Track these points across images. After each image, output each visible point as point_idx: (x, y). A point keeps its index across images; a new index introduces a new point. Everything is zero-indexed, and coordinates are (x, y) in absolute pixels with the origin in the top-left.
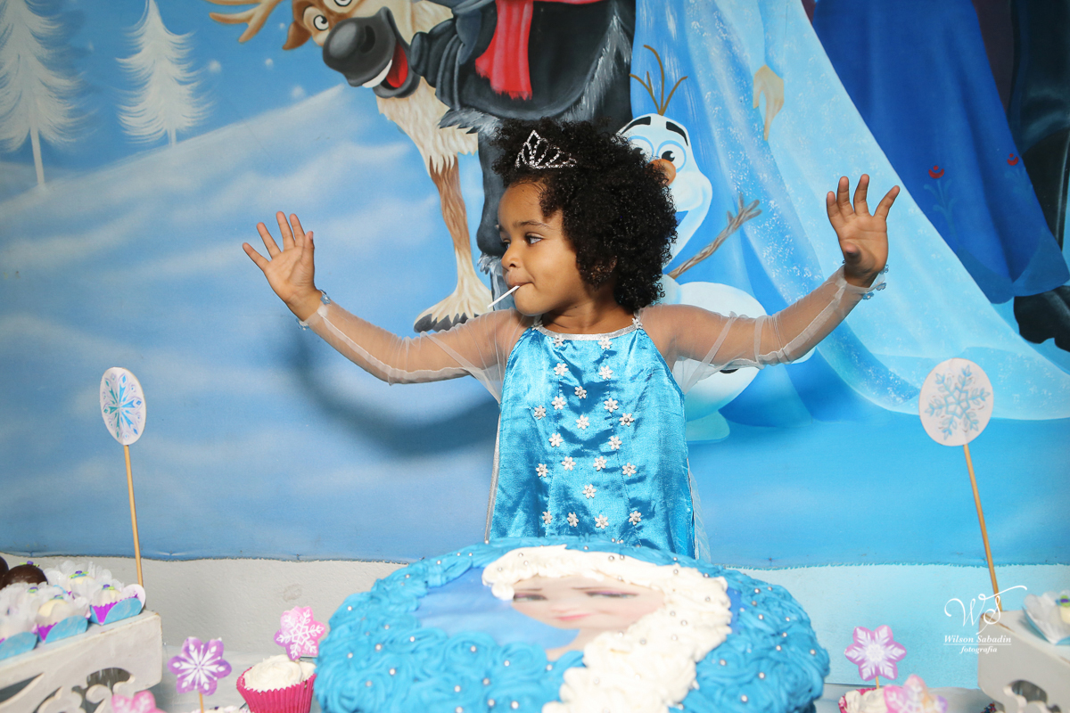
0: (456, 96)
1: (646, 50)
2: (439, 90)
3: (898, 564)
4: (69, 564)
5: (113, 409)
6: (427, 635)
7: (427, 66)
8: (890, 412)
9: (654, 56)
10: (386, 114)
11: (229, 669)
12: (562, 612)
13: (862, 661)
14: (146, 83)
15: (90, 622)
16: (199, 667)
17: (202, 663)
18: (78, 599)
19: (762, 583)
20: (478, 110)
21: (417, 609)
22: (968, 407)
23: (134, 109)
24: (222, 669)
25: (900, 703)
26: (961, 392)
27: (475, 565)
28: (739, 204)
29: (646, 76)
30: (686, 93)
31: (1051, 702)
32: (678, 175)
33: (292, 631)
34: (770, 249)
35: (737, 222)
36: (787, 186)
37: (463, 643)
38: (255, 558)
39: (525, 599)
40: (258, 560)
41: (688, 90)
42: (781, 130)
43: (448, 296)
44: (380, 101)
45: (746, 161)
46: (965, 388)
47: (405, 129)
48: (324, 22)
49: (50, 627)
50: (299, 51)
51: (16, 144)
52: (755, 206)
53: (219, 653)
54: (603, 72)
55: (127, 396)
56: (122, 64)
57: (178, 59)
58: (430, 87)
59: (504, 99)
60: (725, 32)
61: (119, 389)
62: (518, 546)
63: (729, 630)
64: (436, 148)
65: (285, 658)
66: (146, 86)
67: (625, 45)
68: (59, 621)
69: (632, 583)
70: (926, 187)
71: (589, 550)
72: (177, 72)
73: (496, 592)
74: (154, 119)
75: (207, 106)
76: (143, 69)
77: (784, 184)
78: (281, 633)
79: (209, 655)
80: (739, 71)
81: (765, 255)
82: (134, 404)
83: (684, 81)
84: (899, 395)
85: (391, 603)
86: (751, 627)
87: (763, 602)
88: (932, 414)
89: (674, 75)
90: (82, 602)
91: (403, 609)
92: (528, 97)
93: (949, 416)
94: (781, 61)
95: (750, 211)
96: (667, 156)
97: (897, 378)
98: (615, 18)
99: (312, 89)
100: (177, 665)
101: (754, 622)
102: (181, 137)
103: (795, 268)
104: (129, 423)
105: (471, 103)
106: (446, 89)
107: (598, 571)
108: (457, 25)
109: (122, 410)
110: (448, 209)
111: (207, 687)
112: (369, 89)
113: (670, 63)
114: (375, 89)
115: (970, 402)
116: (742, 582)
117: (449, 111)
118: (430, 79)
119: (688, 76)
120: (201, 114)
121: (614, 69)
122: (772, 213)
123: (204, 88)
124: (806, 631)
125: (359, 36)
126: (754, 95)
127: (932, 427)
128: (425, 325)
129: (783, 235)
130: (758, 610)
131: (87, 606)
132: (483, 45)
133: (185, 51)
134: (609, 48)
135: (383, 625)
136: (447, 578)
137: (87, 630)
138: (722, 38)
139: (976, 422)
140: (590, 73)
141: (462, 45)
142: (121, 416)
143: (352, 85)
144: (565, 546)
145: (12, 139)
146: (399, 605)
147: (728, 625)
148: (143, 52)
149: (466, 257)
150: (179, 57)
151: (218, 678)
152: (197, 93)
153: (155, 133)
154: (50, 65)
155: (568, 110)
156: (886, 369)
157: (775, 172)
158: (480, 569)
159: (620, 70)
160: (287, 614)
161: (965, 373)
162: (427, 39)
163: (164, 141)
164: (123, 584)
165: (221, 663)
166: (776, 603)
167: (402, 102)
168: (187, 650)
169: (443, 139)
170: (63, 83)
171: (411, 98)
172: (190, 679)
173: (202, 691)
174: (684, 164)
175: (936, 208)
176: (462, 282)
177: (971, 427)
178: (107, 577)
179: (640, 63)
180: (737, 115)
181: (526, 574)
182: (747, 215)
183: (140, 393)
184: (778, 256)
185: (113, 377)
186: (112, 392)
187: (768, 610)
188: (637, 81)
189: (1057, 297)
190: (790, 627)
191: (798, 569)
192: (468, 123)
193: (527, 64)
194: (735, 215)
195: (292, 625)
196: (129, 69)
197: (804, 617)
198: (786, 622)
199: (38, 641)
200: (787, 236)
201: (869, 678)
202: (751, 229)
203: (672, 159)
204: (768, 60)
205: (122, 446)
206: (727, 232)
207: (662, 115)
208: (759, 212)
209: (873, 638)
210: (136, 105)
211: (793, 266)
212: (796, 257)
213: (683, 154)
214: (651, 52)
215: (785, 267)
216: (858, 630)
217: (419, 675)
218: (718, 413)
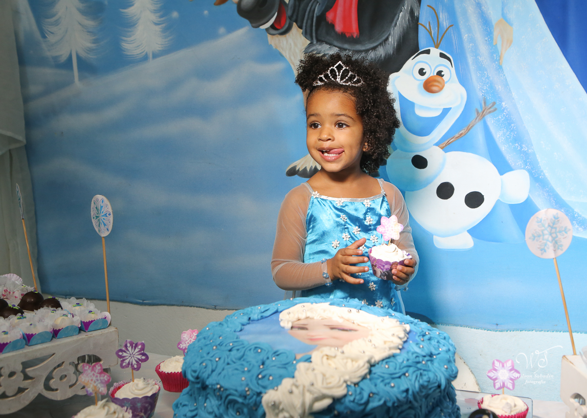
0: (314, 35)
1: (429, 8)
2: (304, 31)
4: (73, 300)
5: (97, 217)
7: (297, 17)
9: (433, 12)
10: (273, 45)
11: (147, 358)
12: (312, 336)
13: (496, 379)
14: (136, 24)
15: (80, 329)
16: (132, 356)
17: (134, 354)
18: (75, 317)
20: (327, 43)
22: (557, 237)
23: (128, 39)
24: (144, 357)
26: (552, 228)
27: (278, 310)
28: (483, 104)
29: (428, 24)
30: (452, 35)
32: (445, 85)
33: (186, 342)
34: (501, 133)
35: (481, 115)
36: (513, 94)
37: (256, 348)
38: (191, 306)
39: (297, 329)
40: (193, 308)
41: (454, 33)
42: (511, 58)
44: (269, 37)
45: (488, 78)
46: (555, 226)
47: (284, 54)
49: (59, 330)
50: (223, 6)
51: (64, 58)
52: (493, 106)
53: (143, 349)
54: (402, 21)
55: (104, 210)
56: (123, 13)
57: (155, 10)
58: (299, 29)
59: (343, 37)
61: (100, 207)
63: (398, 351)
66: (136, 26)
67: (416, 5)
68: (64, 328)
69: (358, 325)
72: (153, 17)
73: (282, 324)
74: (140, 45)
75: (170, 38)
76: (135, 16)
77: (511, 93)
78: (181, 343)
79: (137, 350)
80: (486, 22)
81: (499, 136)
82: (107, 215)
83: (451, 28)
84: (581, 226)
85: (227, 327)
88: (534, 239)
89: (445, 23)
90: (77, 320)
91: (233, 330)
92: (357, 36)
93: (545, 241)
94: (512, 16)
95: (490, 108)
96: (440, 73)
99: (231, 29)
100: (120, 353)
101: (415, 348)
102: (155, 56)
103: (517, 145)
104: (105, 225)
105: (323, 39)
106: (308, 31)
109: (101, 218)
111: (135, 366)
112: (263, 29)
113: (443, 17)
114: (267, 30)
115: (558, 234)
117: (310, 44)
118: (299, 24)
119: (454, 24)
120: (166, 43)
121: (409, 20)
122: (503, 110)
123: (169, 28)
126: (495, 38)
127: (533, 247)
128: (292, 172)
129: (510, 124)
130: (422, 343)
131: (80, 321)
132: (330, 5)
133: (159, 5)
134: (406, 7)
135: (219, 337)
136: (262, 316)
137: (79, 334)
139: (562, 246)
140: (394, 22)
141: (318, 4)
142: (101, 221)
143: (253, 27)
145: (61, 55)
146: (231, 328)
147: (400, 349)
148: (135, 5)
150: (155, 9)
151: (142, 362)
152: (165, 30)
153: (141, 53)
154: (83, 13)
155: (380, 44)
157: (506, 85)
159: (412, 21)
160: (185, 333)
161: (555, 218)
163: (145, 58)
164: (100, 311)
165: (144, 354)
166: (437, 341)
167: (282, 38)
168: (126, 346)
170: (90, 23)
171: (287, 35)
172: (127, 361)
173: (133, 369)
174: (450, 79)
177: (558, 249)
178: (92, 307)
179: (424, 16)
180: (483, 49)
182: (488, 111)
183: (110, 210)
184: (506, 137)
185: (97, 200)
186: (97, 208)
187: (429, 343)
188: (423, 27)
190: (439, 354)
191: (515, 332)
192: (320, 51)
193: (356, 16)
194: (480, 111)
195: (187, 339)
196: (127, 15)
198: (438, 351)
199: (53, 337)
200: (512, 125)
201: (499, 389)
202: (490, 120)
203: (443, 76)
204: (504, 16)
205: (101, 237)
206: (475, 121)
207: (437, 48)
208: (495, 110)
209: (503, 366)
210: (130, 36)
211: (516, 143)
212: (517, 138)
213: (449, 72)
214: (431, 9)
215: (511, 144)
216: (495, 361)
217: (230, 362)
218: (467, 232)
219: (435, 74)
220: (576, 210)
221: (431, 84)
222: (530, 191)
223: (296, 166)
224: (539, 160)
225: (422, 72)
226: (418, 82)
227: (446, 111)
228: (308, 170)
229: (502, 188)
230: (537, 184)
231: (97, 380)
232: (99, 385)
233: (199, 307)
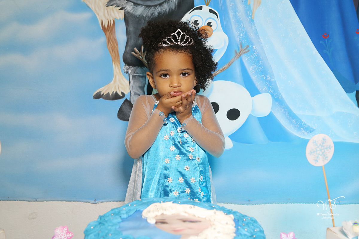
3: (303, 203)
8: (302, 138)
12: (174, 228)
19: (246, 216)
28: (240, 47)
32: (213, 32)
34: (252, 67)
35: (239, 55)
36: (261, 40)
39: (160, 223)
40: (17, 201)
42: (259, 14)
43: (109, 83)
45: (244, 28)
47: (90, 6)
52: (247, 48)
63: (235, 235)
64: (104, 16)
69: (199, 217)
70: (321, 42)
71: (181, 203)
77: (260, 39)
81: (251, 69)
84: (306, 131)
86: (242, 233)
87: (247, 224)
95: (245, 49)
96: (209, 24)
97: (305, 124)
101: (244, 231)
103: (263, 76)
107: (186, 212)
110: (110, 44)
116: (239, 216)
122: (254, 51)
124: (262, 235)
128: (98, 96)
129: (258, 61)
130: (245, 227)
144: (172, 202)
147: (235, 233)
149: (118, 66)
156: (301, 120)
157: (256, 33)
166: (252, 224)
169: (108, 12)
174: (216, 28)
175: (325, 51)
176: (116, 77)
180: (241, 7)
181: (159, 213)
182: (244, 52)
184: (256, 70)
187: (249, 227)
190: (256, 233)
191: (261, 205)
192: (119, 5)
194: (238, 52)
197: (262, 230)
200: (260, 62)
202: (245, 58)
206: (234, 59)
207: (208, 6)
208: (249, 51)
211: (263, 75)
212: (264, 71)
215: (259, 75)
218: (228, 137)
219: (206, 25)
220: (303, 120)
222: (272, 108)
223: (101, 91)
224: (278, 87)
228: (111, 94)
229: (253, 106)
230: (277, 103)
233: (22, 201)
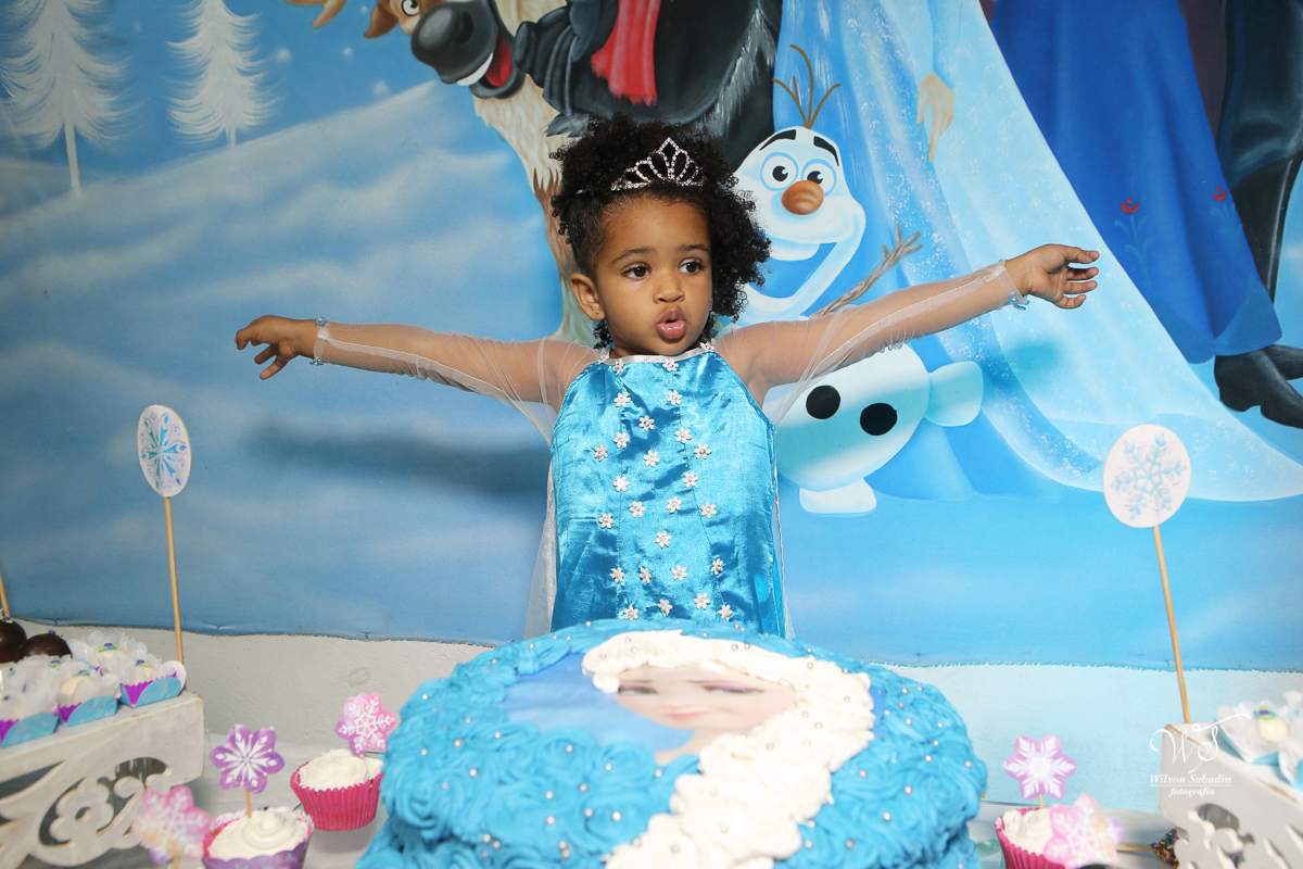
0: (567, 99)
1: (793, 50)
2: (548, 90)
3: (1068, 664)
4: (97, 635)
5: (152, 454)
6: (514, 730)
7: (533, 62)
8: (1065, 486)
9: (803, 58)
10: (484, 118)
11: (281, 763)
12: (675, 708)
13: (1025, 777)
14: (202, 73)
15: (120, 703)
16: (247, 760)
17: (250, 755)
18: (107, 676)
19: (910, 681)
21: (504, 700)
22: (1161, 482)
23: (185, 102)
24: (273, 763)
25: (1068, 827)
26: (1153, 464)
27: (574, 650)
28: (897, 236)
29: (792, 82)
30: (839, 103)
31: (1243, 831)
32: (825, 199)
33: (356, 722)
35: (893, 258)
36: (954, 217)
37: (558, 741)
38: (318, 635)
39: (632, 693)
40: (321, 638)
41: (841, 100)
42: (949, 150)
44: (477, 102)
45: (906, 186)
46: (1158, 460)
47: (506, 135)
48: (414, 6)
49: (73, 708)
50: (384, 40)
51: (47, 140)
52: (915, 239)
53: (270, 744)
54: (741, 75)
55: (169, 439)
56: (174, 49)
57: (240, 45)
58: (537, 88)
59: (624, 104)
60: (887, 32)
61: (159, 431)
62: (626, 630)
63: (870, 736)
64: (541, 159)
65: (345, 753)
66: (202, 76)
67: (768, 45)
68: (84, 701)
69: (758, 678)
70: (1117, 223)
71: (709, 636)
72: (238, 60)
73: (598, 683)
74: (210, 116)
75: (274, 101)
76: (199, 56)
77: (950, 215)
78: (343, 723)
79: (258, 747)
80: (902, 79)
82: (178, 449)
83: (837, 89)
84: (1076, 467)
85: (474, 692)
86: (896, 732)
87: (911, 704)
88: (1118, 489)
89: (825, 80)
90: (112, 682)
91: (487, 699)
92: (652, 102)
93: (1138, 492)
94: (951, 69)
95: (908, 245)
96: (814, 177)
97: (1074, 447)
98: (757, 11)
99: (397, 87)
100: (220, 756)
101: (901, 726)
102: (242, 137)
104: (171, 471)
105: (585, 108)
106: (556, 90)
107: (718, 662)
108: (571, 14)
109: (164, 455)
110: (553, 233)
111: (255, 783)
112: (465, 87)
113: (822, 69)
114: (472, 87)
115: (1164, 476)
116: (887, 680)
117: (559, 116)
118: (537, 77)
119: (842, 83)
120: (265, 111)
121: (754, 72)
122: (935, 248)
123: (271, 81)
124: (960, 739)
125: (455, 24)
126: (919, 110)
127: (1117, 505)
130: (905, 714)
131: (117, 685)
132: (600, 38)
133: (250, 36)
134: (749, 47)
135: (464, 718)
136: (541, 665)
137: (116, 712)
138: (883, 39)
139: (1169, 500)
140: (726, 76)
141: (576, 38)
142: (162, 462)
143: (444, 82)
144: (680, 631)
145: (43, 133)
146: (483, 694)
147: (870, 730)
148: (200, 35)
150: (242, 42)
151: (269, 773)
152: (262, 86)
153: (211, 132)
154: (89, 47)
155: (699, 119)
156: (1063, 437)
157: (940, 200)
158: (580, 655)
159: (761, 74)
160: (352, 701)
161: (1158, 443)
162: (535, 30)
163: (221, 142)
164: (160, 661)
165: (273, 756)
166: (927, 706)
167: (503, 104)
168: (233, 740)
170: (103, 69)
171: (513, 99)
172: (235, 773)
173: (250, 789)
174: (834, 186)
175: (1128, 248)
176: (568, 318)
177: (1163, 506)
178: (141, 651)
179: (785, 66)
180: (898, 131)
181: (635, 663)
182: (906, 250)
183: (184, 437)
185: (154, 416)
186: (151, 434)
187: (917, 713)
188: (781, 87)
189: (1265, 359)
190: (942, 734)
191: (951, 667)
193: (652, 63)
194: (891, 249)
195: (357, 714)
196: (182, 55)
197: (960, 724)
198: (938, 728)
199: (59, 723)
201: (1032, 796)
202: (910, 267)
203: (820, 181)
204: (937, 68)
205: (162, 499)
206: (882, 268)
207: (809, 128)
208: (920, 247)
209: (1038, 749)
210: (189, 97)
213: (833, 175)
214: (798, 53)
216: (1021, 739)
217: (505, 777)
218: (863, 481)
219: (806, 179)
220: (1068, 437)
221: (796, 197)
225: (779, 174)
226: (771, 194)
227: (826, 249)
229: (930, 395)
231: (179, 827)
232: (183, 839)
233: (336, 636)
